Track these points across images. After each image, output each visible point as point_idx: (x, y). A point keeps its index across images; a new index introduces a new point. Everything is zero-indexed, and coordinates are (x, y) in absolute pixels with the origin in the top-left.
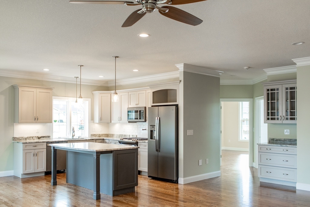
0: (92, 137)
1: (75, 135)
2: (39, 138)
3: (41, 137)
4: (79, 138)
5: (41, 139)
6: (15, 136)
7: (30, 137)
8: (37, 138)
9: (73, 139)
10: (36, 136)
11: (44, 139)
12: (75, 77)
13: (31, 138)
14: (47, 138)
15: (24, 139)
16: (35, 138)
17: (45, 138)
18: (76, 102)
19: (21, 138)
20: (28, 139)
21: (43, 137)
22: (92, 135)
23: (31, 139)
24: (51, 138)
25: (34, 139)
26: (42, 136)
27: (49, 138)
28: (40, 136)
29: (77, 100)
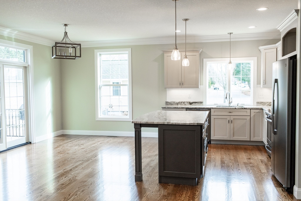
0: (258, 105)
1: (232, 102)
2: (191, 104)
3: (193, 103)
4: (238, 105)
5: (193, 105)
6: (167, 101)
7: (181, 102)
8: (189, 103)
9: (230, 106)
10: (188, 101)
11: (196, 105)
12: (228, 33)
13: (183, 103)
14: (200, 104)
15: (175, 104)
16: (187, 104)
17: (197, 103)
18: (230, 63)
19: (173, 103)
20: (179, 104)
21: (195, 103)
22: (258, 103)
23: (182, 105)
24: (204, 103)
25: (185, 105)
26: (194, 101)
27: (202, 104)
28: (192, 101)
29: (230, 60)
